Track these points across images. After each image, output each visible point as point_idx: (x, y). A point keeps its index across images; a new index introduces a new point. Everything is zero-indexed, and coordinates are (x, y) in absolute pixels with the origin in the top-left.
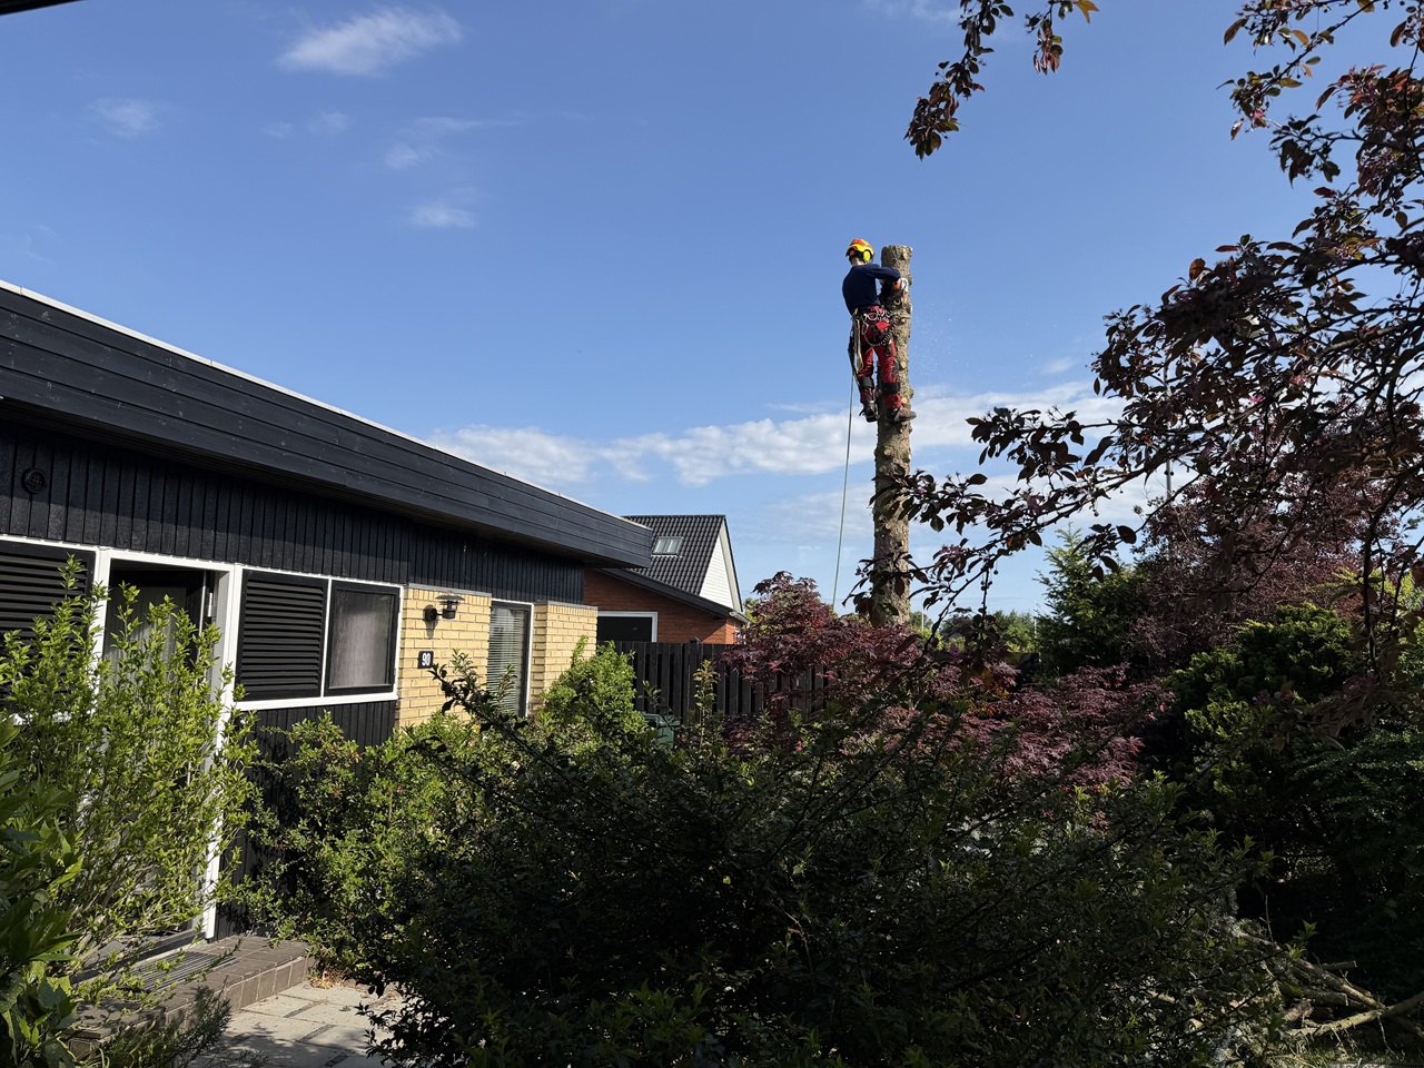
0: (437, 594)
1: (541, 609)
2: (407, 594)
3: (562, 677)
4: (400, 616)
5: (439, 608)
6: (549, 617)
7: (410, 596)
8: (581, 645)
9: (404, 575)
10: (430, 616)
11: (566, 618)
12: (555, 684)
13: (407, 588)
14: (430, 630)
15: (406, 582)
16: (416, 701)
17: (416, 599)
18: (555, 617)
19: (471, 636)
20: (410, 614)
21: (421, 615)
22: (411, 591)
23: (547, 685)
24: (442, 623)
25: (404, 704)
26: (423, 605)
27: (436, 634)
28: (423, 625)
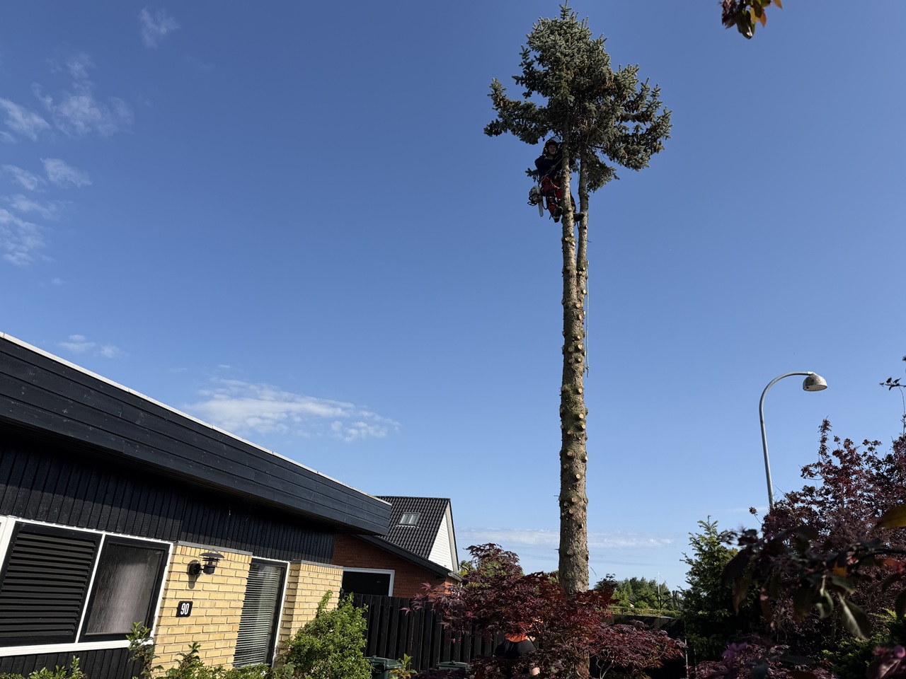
0: (202, 551)
1: (295, 567)
2: (175, 550)
3: (307, 626)
4: (167, 569)
5: (203, 563)
6: (301, 574)
7: (178, 551)
8: (326, 598)
9: (175, 533)
10: (194, 570)
11: (315, 575)
12: (301, 631)
13: (176, 545)
14: (192, 583)
15: (176, 539)
16: (170, 647)
17: (182, 554)
18: (306, 574)
19: (229, 588)
20: (175, 568)
21: (185, 569)
22: (179, 548)
23: (294, 633)
24: (203, 577)
25: (158, 650)
26: (188, 560)
27: (197, 586)
28: (186, 578)
